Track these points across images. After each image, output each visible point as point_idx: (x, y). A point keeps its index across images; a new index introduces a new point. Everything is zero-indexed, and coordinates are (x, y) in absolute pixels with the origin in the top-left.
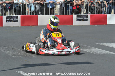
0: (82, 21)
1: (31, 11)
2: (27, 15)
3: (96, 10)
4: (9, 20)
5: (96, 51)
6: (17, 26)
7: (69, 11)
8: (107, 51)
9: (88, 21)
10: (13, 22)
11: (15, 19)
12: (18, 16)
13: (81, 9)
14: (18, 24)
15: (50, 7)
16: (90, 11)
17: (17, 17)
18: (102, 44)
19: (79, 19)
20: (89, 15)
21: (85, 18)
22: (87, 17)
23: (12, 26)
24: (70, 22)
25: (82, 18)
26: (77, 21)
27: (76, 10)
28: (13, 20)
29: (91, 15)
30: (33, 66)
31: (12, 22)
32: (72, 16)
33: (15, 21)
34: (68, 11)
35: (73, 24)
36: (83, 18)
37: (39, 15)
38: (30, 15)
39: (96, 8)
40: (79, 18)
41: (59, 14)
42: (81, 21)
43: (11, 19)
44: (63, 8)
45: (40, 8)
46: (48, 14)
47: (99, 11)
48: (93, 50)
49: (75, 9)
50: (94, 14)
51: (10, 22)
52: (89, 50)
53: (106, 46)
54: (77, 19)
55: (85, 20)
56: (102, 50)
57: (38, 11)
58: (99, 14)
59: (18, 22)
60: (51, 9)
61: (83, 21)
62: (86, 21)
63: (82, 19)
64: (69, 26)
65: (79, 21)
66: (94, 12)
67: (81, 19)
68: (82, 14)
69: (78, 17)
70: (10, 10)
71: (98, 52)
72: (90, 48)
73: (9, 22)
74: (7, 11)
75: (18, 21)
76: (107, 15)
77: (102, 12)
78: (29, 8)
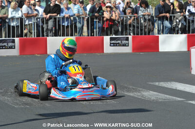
6: (13, 56)
10: (7, 48)
11: (10, 44)
14: (15, 52)
17: (13, 41)
19: (113, 43)
20: (130, 37)
23: (5, 55)
25: (118, 42)
26: (110, 46)
28: (6, 45)
29: (133, 37)
32: (103, 38)
33: (11, 48)
34: (95, 30)
35: (105, 52)
36: (120, 42)
42: (116, 46)
54: (111, 44)
55: (124, 45)
59: (15, 48)
61: (121, 46)
65: (114, 46)
67: (116, 44)
69: (111, 39)
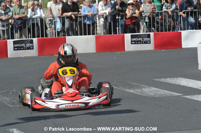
0: (140, 43)
1: (56, 31)
2: (49, 37)
3: (165, 25)
4: (18, 46)
5: (150, 91)
6: (32, 57)
7: (120, 28)
8: (167, 91)
9: (150, 43)
10: (25, 49)
11: (28, 45)
12: (32, 40)
13: (139, 24)
14: (34, 53)
15: (88, 23)
16: (154, 27)
17: (32, 42)
18: (163, 80)
19: (134, 41)
20: (152, 34)
21: (146, 39)
22: (149, 36)
23: (23, 56)
24: (121, 45)
25: (139, 39)
26: (132, 43)
27: (132, 26)
28: (24, 46)
29: (154, 34)
30: (38, 120)
31: (23, 49)
32: (124, 35)
33: (29, 48)
34: (117, 28)
35: (126, 50)
36: (141, 39)
37: (69, 36)
38: (55, 36)
39: (165, 21)
40: (134, 39)
41: (102, 34)
42: (138, 43)
43: (22, 45)
44: (110, 23)
45: (71, 25)
46: (85, 34)
47: (169, 26)
48: (145, 90)
49: (129, 25)
50: (161, 31)
51: (20, 49)
52: (139, 90)
53: (170, 82)
54: (132, 41)
55: (146, 43)
56: (160, 90)
57: (68, 29)
58: (169, 31)
59: (33, 49)
60: (89, 25)
61: (142, 43)
62: (148, 43)
63: (140, 41)
64: (119, 53)
65: (135, 43)
66: (161, 29)
67: (137, 41)
68: (141, 33)
70: (21, 30)
71: (152, 94)
72: (141, 87)
73: (18, 50)
74: (16, 32)
75: (33, 47)
76: (181, 32)
77: (174, 28)
78: (53, 26)
